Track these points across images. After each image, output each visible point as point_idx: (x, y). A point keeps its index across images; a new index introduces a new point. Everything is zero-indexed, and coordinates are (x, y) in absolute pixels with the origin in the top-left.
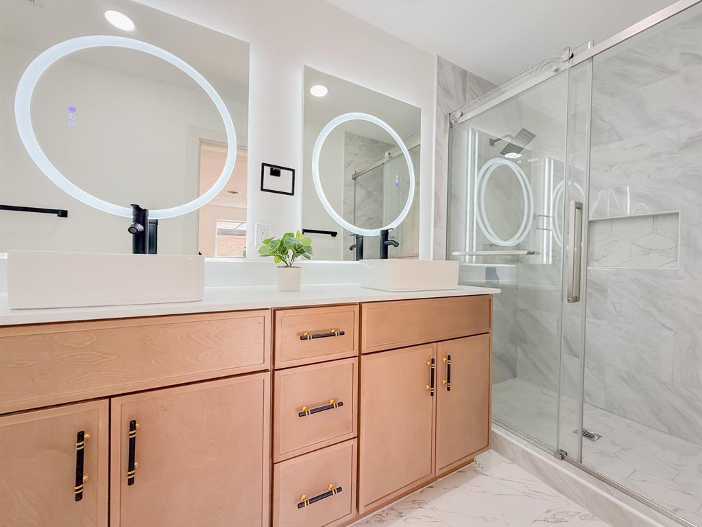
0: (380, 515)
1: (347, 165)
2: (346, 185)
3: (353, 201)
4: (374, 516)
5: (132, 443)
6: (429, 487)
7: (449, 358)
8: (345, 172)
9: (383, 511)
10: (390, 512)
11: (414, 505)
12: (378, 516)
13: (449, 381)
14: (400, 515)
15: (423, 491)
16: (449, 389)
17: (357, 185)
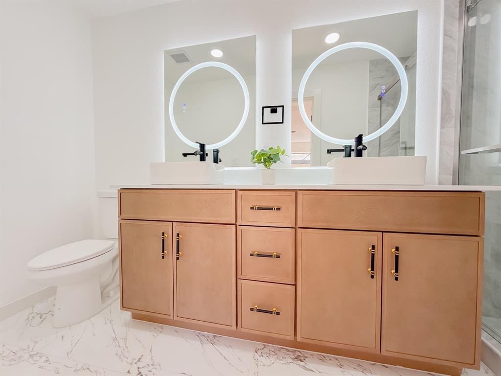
0: (325, 357)
1: (372, 89)
2: (371, 106)
3: (379, 120)
4: (319, 355)
5: (178, 242)
6: (384, 366)
7: (397, 249)
8: (369, 96)
9: (328, 356)
10: (333, 360)
11: (358, 367)
12: (322, 356)
13: (397, 271)
14: (341, 366)
15: (374, 364)
16: (396, 279)
17: (383, 105)
